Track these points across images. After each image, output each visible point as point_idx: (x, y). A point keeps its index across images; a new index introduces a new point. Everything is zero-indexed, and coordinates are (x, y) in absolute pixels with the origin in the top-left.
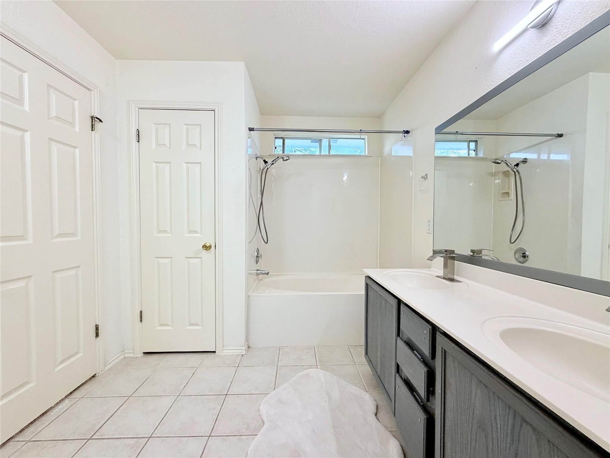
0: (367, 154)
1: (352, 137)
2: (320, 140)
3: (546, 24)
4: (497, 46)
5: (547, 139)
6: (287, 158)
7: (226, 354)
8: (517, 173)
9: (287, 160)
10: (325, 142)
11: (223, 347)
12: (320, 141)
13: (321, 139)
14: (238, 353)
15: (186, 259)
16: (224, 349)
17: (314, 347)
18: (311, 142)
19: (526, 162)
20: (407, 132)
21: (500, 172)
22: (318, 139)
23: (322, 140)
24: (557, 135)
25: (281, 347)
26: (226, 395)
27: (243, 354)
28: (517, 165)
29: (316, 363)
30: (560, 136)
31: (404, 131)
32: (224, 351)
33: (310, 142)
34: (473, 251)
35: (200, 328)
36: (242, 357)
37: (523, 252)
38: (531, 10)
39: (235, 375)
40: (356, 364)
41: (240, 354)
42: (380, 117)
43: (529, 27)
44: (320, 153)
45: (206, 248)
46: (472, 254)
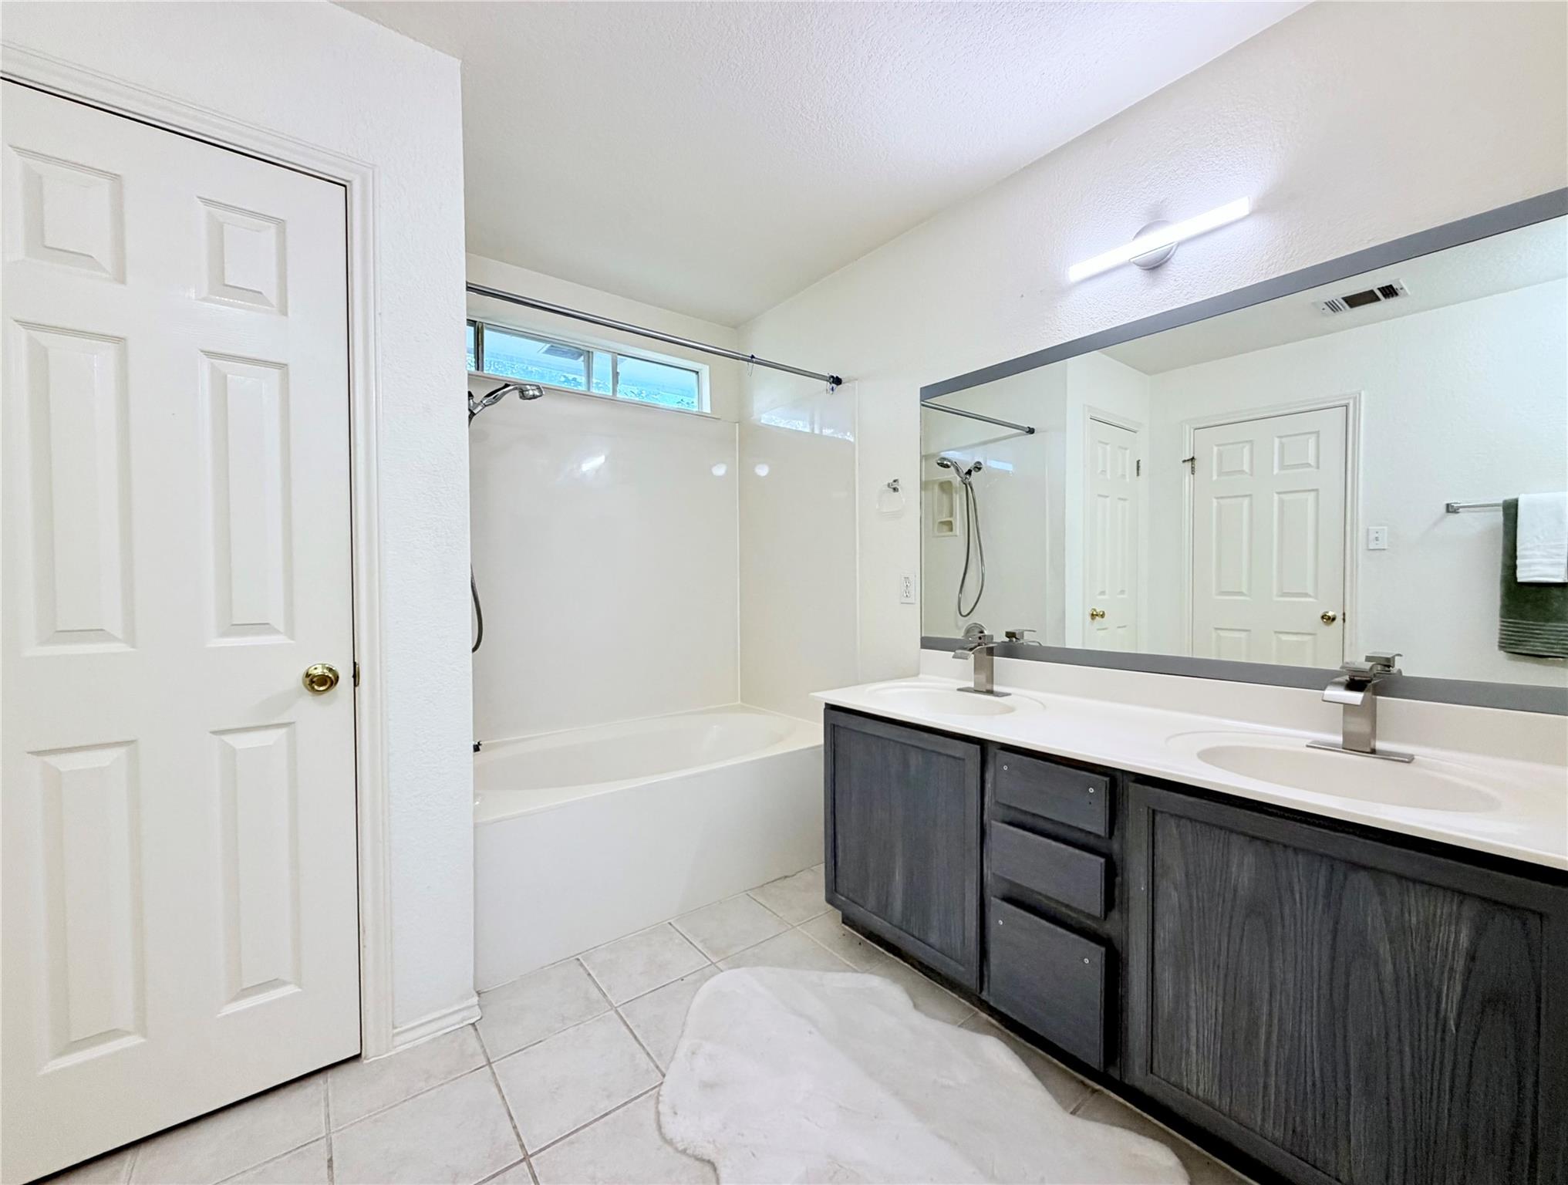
0: (707, 409)
1: (665, 360)
2: (589, 352)
3: (1157, 267)
4: (1076, 272)
5: (1013, 433)
6: (537, 393)
7: (407, 1046)
8: (967, 485)
9: (534, 397)
10: (602, 363)
11: (394, 1027)
12: (588, 355)
13: (591, 350)
14: (454, 1025)
15: (214, 736)
16: (398, 1034)
17: (670, 924)
18: (548, 352)
19: (980, 469)
20: (837, 381)
21: (934, 482)
22: (582, 348)
23: (592, 352)
24: (1028, 430)
25: (579, 957)
26: (526, 1158)
27: (472, 1021)
28: (969, 472)
29: (707, 961)
30: (1031, 431)
31: (832, 377)
32: (399, 1039)
33: (545, 349)
34: (1010, 635)
35: (290, 990)
36: (476, 1030)
37: (979, 630)
38: (1138, 234)
39: (500, 1090)
40: (794, 925)
41: (462, 1025)
42: (738, 325)
43: (1132, 260)
44: (614, 391)
45: (322, 682)
46: (1007, 639)
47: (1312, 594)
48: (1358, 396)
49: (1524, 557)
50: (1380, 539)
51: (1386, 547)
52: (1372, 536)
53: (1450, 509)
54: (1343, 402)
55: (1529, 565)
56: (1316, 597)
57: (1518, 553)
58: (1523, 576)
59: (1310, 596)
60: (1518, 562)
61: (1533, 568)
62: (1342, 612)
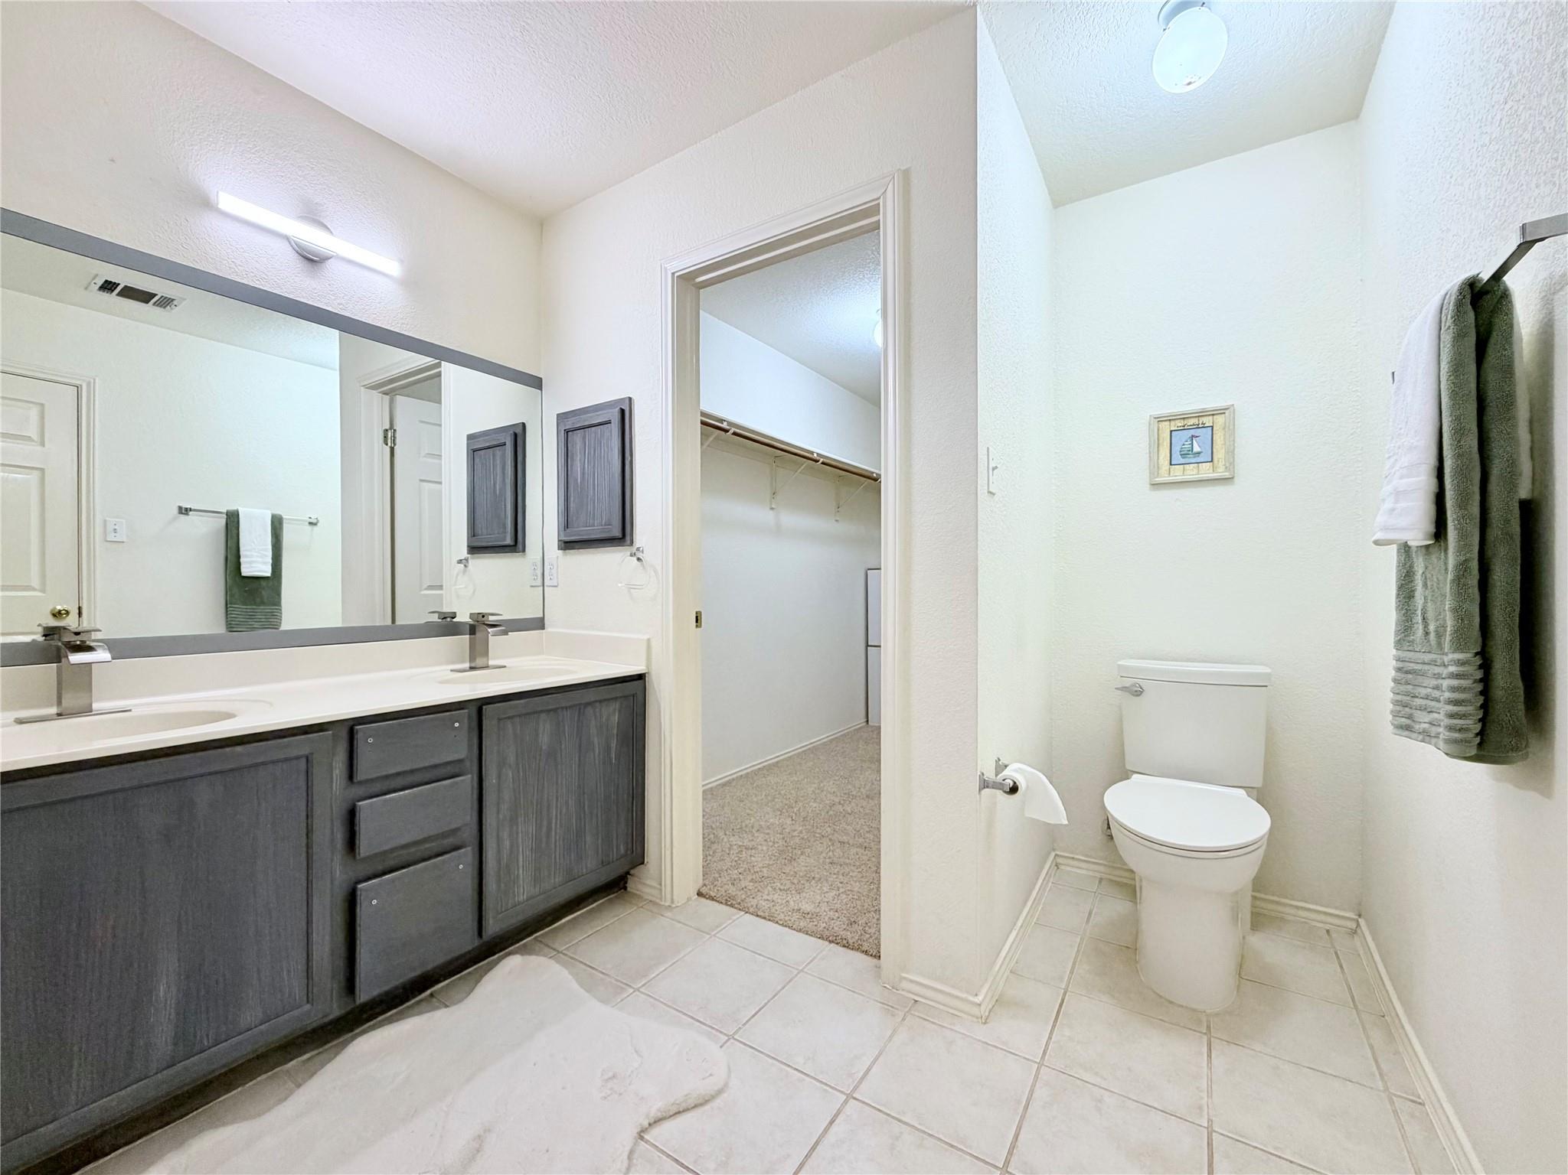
47: (37, 587)
48: (92, 381)
49: (246, 556)
50: (118, 531)
51: (125, 540)
52: (110, 528)
53: (184, 511)
54: (78, 382)
55: (250, 563)
56: (43, 591)
57: (241, 553)
58: (246, 571)
59: (34, 589)
60: (242, 560)
61: (253, 565)
62: (77, 606)
